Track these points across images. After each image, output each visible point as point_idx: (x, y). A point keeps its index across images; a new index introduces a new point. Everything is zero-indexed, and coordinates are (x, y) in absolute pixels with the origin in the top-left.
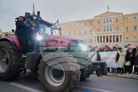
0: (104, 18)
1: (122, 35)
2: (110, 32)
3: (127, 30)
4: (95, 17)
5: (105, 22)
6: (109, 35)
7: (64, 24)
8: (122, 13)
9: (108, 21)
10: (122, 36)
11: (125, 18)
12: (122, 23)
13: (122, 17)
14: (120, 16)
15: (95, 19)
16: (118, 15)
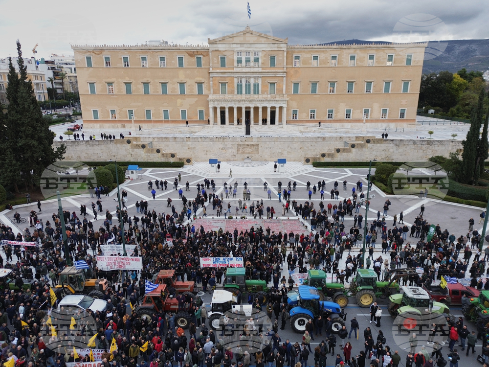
0: (238, 48)
1: (285, 106)
2: (256, 96)
3: (296, 91)
5: (239, 61)
6: (252, 106)
7: (102, 50)
9: (248, 61)
10: (285, 111)
11: (294, 56)
12: (285, 70)
13: (285, 53)
14: (281, 48)
15: (211, 50)
16: (276, 45)
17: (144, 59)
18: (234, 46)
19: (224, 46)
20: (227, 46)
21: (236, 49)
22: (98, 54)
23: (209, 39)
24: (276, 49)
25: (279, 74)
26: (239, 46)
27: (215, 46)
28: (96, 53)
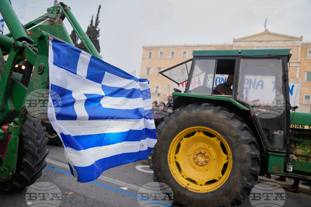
3: (309, 79)
4: (235, 41)
7: (159, 48)
8: (301, 39)
11: (308, 51)
12: (299, 61)
13: (300, 48)
14: (296, 44)
15: (234, 46)
16: (291, 42)
17: (185, 53)
18: (254, 43)
19: (245, 43)
20: (248, 43)
21: (255, 45)
22: (157, 51)
23: (234, 39)
24: (291, 45)
25: (293, 64)
26: (258, 43)
27: (238, 43)
28: (155, 50)
